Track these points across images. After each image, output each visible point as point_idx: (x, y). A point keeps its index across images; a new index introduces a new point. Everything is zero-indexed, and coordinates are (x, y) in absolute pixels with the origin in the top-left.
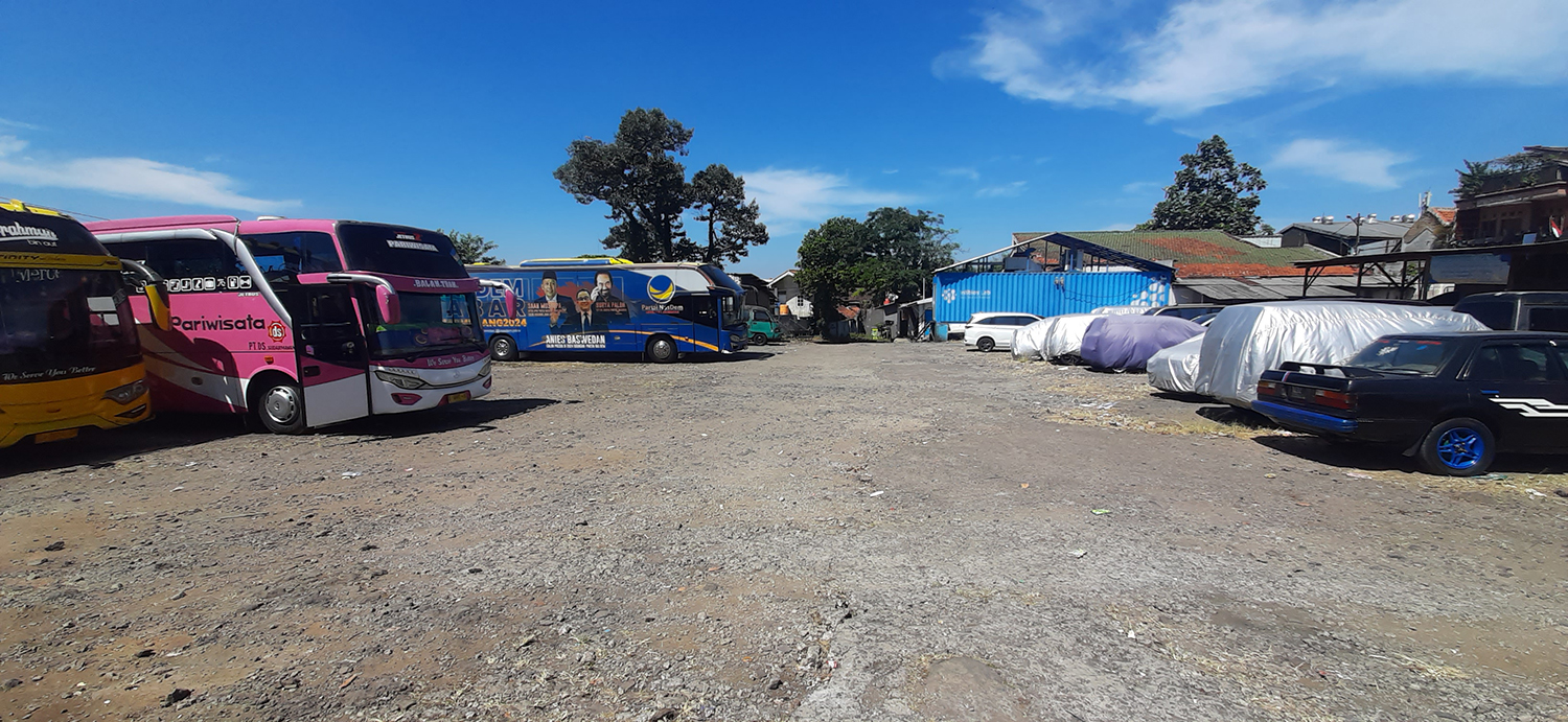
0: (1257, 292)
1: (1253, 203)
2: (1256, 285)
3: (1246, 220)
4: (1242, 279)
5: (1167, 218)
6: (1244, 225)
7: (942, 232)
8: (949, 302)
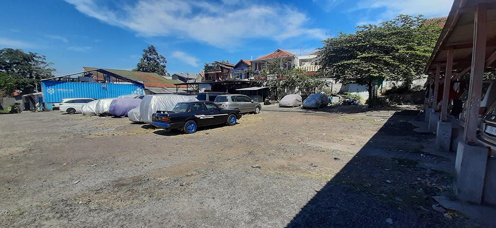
0: (167, 91)
1: (164, 67)
2: (166, 89)
3: (163, 71)
4: (163, 88)
5: (141, 68)
6: (163, 73)
7: (45, 63)
8: (51, 94)
